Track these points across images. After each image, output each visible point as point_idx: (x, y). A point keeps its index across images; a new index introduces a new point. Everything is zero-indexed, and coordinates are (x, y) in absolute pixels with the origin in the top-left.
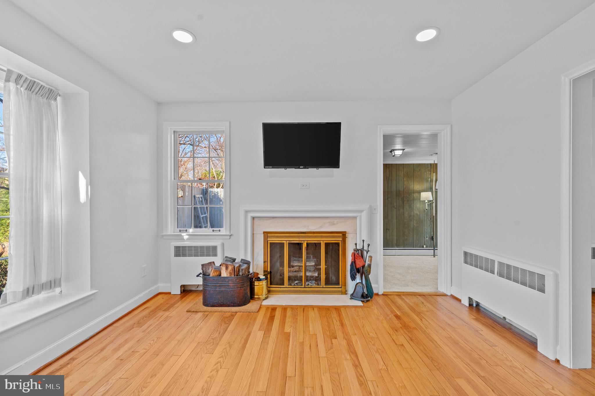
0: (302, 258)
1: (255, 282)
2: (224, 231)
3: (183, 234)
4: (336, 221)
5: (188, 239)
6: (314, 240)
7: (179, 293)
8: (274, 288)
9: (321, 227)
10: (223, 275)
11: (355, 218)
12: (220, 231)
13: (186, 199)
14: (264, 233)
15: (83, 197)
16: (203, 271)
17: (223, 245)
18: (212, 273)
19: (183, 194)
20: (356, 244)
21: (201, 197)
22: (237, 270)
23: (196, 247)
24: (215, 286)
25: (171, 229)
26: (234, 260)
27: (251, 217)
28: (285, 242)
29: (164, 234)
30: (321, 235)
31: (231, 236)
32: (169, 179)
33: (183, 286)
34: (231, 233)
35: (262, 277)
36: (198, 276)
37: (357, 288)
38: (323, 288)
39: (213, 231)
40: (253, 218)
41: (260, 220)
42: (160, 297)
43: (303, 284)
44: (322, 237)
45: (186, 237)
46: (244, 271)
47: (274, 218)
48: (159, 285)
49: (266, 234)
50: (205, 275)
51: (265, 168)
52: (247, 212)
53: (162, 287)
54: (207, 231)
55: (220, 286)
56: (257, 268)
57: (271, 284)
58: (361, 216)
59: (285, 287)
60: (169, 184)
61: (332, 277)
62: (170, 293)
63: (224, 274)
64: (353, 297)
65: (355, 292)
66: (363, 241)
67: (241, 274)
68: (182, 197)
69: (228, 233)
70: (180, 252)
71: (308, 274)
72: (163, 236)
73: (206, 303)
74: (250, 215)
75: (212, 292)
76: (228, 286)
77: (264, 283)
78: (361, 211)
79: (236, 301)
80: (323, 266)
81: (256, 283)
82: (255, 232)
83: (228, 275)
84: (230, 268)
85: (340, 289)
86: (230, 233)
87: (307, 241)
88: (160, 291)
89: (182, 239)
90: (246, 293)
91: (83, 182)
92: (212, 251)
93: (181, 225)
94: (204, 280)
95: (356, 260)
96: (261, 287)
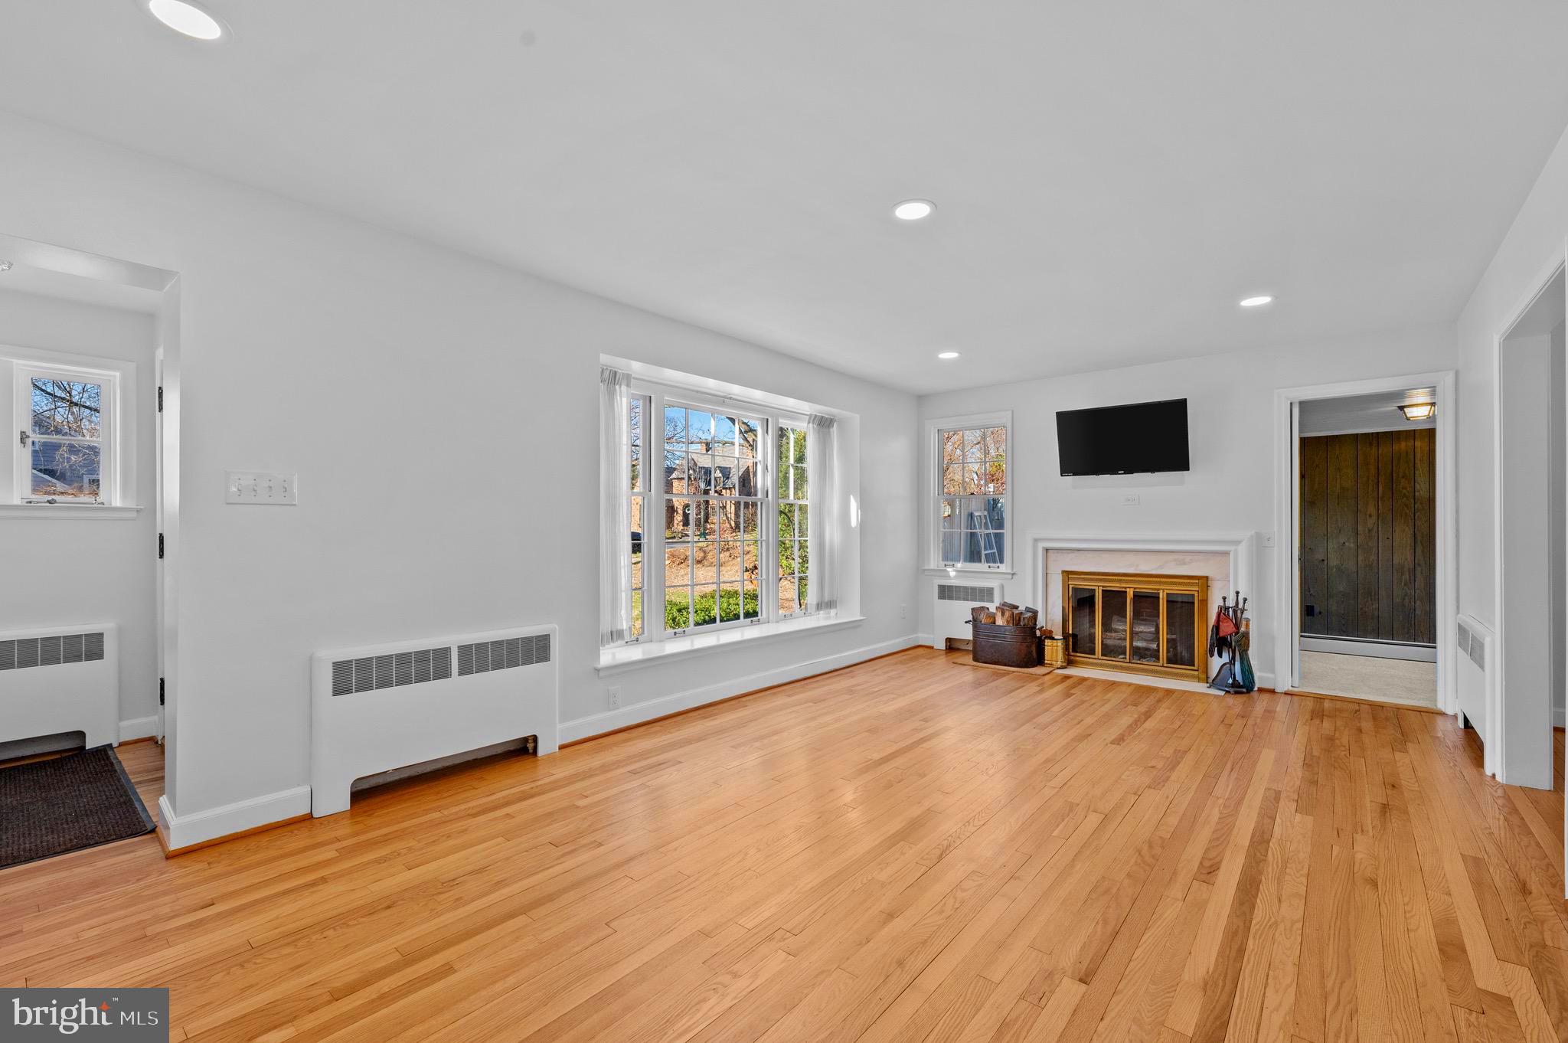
0: (1126, 617)
1: (1046, 641)
2: (1003, 568)
3: (949, 569)
4: (1188, 558)
5: (955, 577)
6: (1146, 588)
7: (944, 649)
8: (1080, 657)
9: (1161, 567)
10: (997, 623)
11: (1227, 553)
12: (998, 567)
13: (956, 520)
14: (1063, 572)
15: (854, 520)
16: (973, 618)
17: (1002, 587)
18: (983, 618)
19: (952, 510)
20: (1224, 598)
21: (985, 516)
22: (1018, 618)
23: (965, 588)
24: (989, 636)
25: (934, 561)
26: (1017, 607)
27: (1044, 548)
28: (1096, 588)
29: (926, 568)
30: (1158, 580)
31: (1013, 574)
32: (932, 495)
33: (949, 640)
34: (1014, 571)
35: (1058, 636)
36: (966, 622)
37: (1223, 672)
38: (1163, 666)
39: (989, 567)
40: (1047, 550)
41: (1058, 553)
42: (920, 649)
43: (1128, 657)
44: (1160, 583)
45: (952, 574)
46: (1026, 621)
47: (1079, 550)
48: (920, 635)
49: (1067, 574)
50: (975, 622)
51: (1062, 475)
52: (1036, 540)
53: (924, 638)
54: (982, 566)
55: (994, 637)
56: (1052, 625)
57: (1075, 650)
58: (1236, 551)
59: (1096, 657)
60: (932, 502)
61: (1181, 653)
62: (932, 648)
63: (1000, 621)
64: (1214, 684)
65: (1219, 678)
66: (1237, 593)
67: (1022, 624)
68: (949, 516)
69: (1010, 571)
70: (946, 592)
71: (1138, 644)
72: (925, 570)
73: (976, 659)
74: (1041, 545)
75: (983, 643)
76: (1005, 638)
77: (1060, 643)
78: (1238, 542)
79: (1015, 659)
80: (1163, 635)
81: (1048, 642)
82: (1049, 572)
83: (1005, 624)
84: (1007, 614)
85: (1196, 673)
86: (1012, 570)
87: (1135, 588)
88: (919, 644)
89: (948, 577)
90: (1031, 653)
91: (854, 505)
92: (987, 593)
93: (948, 556)
94: (975, 627)
95: (1221, 623)
96: (1054, 650)
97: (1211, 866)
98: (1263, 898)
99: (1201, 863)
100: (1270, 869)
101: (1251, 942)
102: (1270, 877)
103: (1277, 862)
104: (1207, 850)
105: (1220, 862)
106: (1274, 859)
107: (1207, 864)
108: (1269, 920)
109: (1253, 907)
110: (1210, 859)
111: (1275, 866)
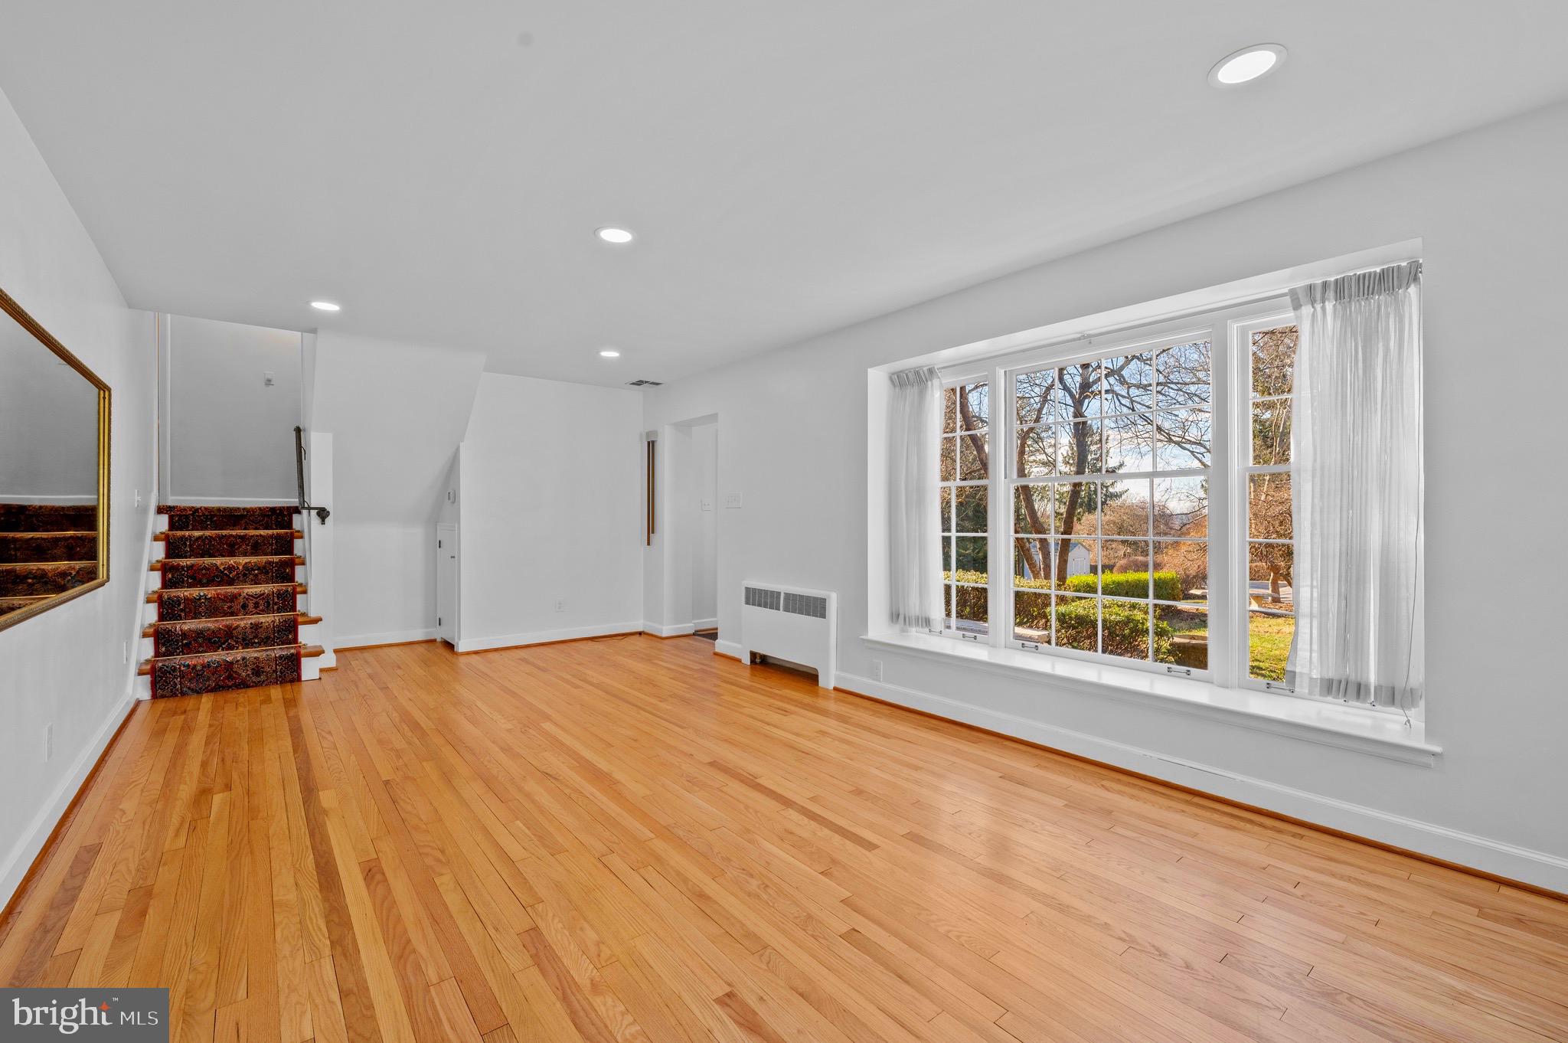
97: (373, 877)
98: (312, 877)
99: (383, 874)
100: (317, 910)
101: (308, 843)
102: (314, 901)
103: (312, 923)
104: (389, 891)
105: (368, 886)
106: (317, 924)
107: (378, 877)
108: (300, 864)
109: (317, 865)
110: (378, 883)
111: (313, 916)
